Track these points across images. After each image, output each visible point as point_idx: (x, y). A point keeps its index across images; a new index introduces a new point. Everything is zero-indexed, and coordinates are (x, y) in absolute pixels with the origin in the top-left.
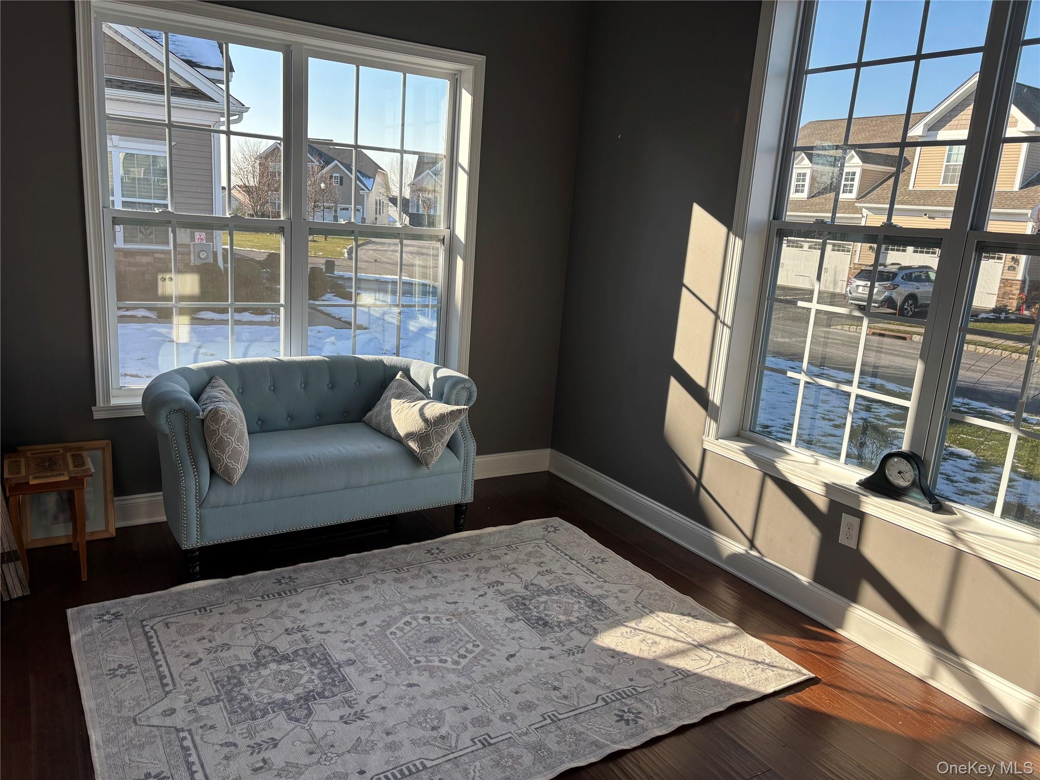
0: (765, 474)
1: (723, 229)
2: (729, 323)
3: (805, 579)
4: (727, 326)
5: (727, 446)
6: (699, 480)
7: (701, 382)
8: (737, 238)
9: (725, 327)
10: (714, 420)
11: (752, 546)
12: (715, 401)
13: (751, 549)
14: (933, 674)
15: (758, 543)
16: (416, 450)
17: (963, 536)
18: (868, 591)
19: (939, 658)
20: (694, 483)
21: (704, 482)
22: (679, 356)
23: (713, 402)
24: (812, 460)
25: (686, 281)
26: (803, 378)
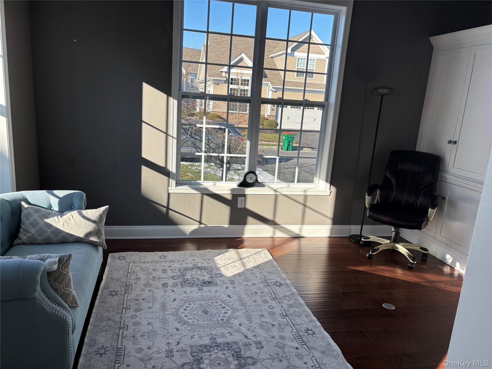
0: (203, 194)
1: (164, 96)
2: (176, 137)
3: (226, 226)
4: (175, 138)
5: (182, 188)
6: (168, 208)
7: (162, 164)
8: (174, 100)
9: (174, 139)
10: (174, 180)
11: (200, 223)
12: (173, 172)
13: (200, 225)
14: (274, 233)
15: (203, 221)
16: (97, 241)
17: (278, 190)
18: (250, 219)
19: (275, 228)
20: (165, 210)
21: (171, 207)
22: (145, 154)
23: (172, 172)
24: (213, 184)
25: (144, 119)
26: (203, 154)
